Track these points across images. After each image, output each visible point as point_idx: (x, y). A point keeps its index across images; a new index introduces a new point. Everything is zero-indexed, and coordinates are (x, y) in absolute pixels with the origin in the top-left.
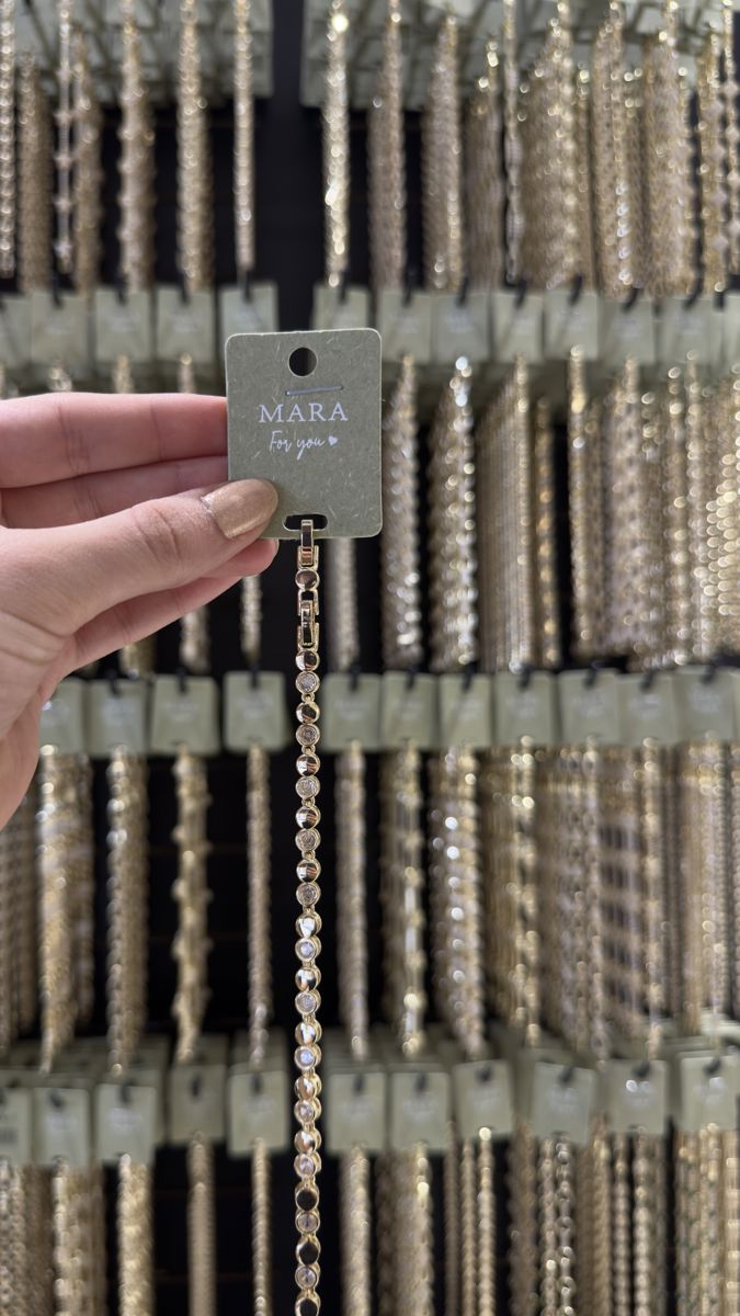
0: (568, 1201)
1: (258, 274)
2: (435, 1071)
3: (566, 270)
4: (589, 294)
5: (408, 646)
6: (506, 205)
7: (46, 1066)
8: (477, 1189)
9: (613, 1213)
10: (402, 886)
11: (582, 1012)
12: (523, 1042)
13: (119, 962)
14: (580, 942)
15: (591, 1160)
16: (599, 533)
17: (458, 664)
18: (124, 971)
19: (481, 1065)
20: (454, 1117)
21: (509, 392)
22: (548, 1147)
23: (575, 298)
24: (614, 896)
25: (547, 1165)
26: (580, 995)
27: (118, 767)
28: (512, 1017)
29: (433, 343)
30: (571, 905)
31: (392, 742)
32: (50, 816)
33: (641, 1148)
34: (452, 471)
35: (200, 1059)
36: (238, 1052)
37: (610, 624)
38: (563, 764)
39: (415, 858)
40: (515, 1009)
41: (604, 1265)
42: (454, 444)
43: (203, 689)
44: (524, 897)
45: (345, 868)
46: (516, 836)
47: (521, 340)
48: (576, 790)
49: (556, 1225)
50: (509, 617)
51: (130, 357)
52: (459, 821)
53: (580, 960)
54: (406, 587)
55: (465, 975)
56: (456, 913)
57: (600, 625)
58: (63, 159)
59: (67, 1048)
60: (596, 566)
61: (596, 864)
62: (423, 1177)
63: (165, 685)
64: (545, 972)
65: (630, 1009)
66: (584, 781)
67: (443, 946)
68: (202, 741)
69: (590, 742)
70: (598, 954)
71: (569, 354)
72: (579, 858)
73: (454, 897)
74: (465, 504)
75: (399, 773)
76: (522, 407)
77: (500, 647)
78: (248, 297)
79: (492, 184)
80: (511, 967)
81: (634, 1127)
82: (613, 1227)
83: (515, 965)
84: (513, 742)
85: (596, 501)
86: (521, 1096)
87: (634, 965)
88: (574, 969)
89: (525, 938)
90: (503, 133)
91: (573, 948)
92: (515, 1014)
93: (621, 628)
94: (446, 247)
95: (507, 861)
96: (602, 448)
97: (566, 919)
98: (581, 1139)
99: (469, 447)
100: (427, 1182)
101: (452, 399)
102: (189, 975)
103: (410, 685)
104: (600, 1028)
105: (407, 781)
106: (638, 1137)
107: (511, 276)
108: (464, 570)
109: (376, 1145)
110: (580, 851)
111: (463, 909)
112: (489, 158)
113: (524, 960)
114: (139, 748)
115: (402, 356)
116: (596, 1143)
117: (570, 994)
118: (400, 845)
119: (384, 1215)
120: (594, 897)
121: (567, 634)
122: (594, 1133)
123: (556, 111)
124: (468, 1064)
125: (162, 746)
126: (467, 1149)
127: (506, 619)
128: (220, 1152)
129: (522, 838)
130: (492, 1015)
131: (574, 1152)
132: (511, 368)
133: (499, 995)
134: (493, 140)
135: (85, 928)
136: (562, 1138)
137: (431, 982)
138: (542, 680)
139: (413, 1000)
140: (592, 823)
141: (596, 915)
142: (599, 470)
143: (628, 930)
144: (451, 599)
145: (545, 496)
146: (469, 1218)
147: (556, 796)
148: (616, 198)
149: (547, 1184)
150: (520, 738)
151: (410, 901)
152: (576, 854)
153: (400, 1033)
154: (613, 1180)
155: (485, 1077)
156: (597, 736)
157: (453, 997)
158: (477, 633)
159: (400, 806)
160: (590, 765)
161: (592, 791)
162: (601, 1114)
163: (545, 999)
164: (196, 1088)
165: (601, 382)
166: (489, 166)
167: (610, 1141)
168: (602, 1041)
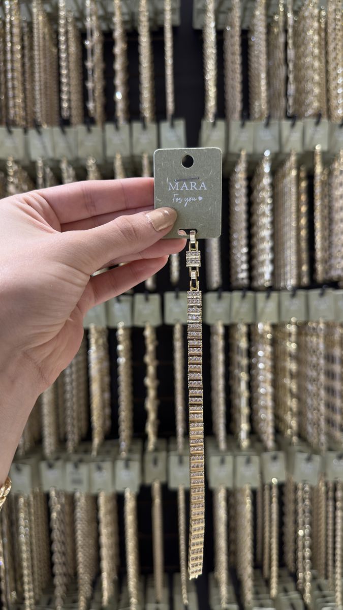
0: (308, 507)
1: (177, 115)
2: (253, 455)
3: (314, 109)
4: (324, 120)
5: (243, 279)
6: (287, 79)
7: (94, 453)
8: (271, 502)
9: (327, 512)
10: (239, 380)
11: (315, 431)
12: (290, 444)
13: (123, 411)
14: (315, 402)
15: (318, 490)
16: (327, 226)
17: (264, 286)
18: (125, 413)
19: (273, 453)
20: (262, 473)
21: (288, 165)
22: (300, 485)
23: (318, 123)
24: (330, 383)
25: (300, 493)
26: (315, 424)
27: (121, 332)
28: (286, 433)
29: (254, 143)
30: (311, 387)
31: (235, 320)
32: (94, 352)
33: (339, 487)
34: (263, 201)
35: (156, 449)
36: (172, 446)
37: (331, 267)
38: (309, 328)
39: (245, 368)
40: (287, 429)
41: (323, 532)
42: (263, 189)
43: (155, 298)
44: (291, 384)
45: (216, 372)
46: (288, 359)
47: (294, 142)
48: (314, 339)
49: (303, 516)
50: (287, 265)
51: (121, 154)
52: (264, 352)
53: (315, 410)
54: (242, 254)
55: (266, 416)
56: (262, 391)
57: (327, 267)
58: (89, 64)
59: (102, 445)
60: (325, 240)
61: (323, 371)
62: (249, 498)
63: (139, 297)
64: (300, 414)
65: (336, 430)
66: (318, 336)
67: (257, 403)
68: (156, 321)
69: (321, 320)
70: (323, 408)
71: (315, 149)
72: (316, 368)
73: (262, 384)
74: (268, 216)
75: (238, 332)
76: (294, 173)
77: (282, 278)
78: (172, 125)
79: (281, 67)
80: (286, 413)
81: (337, 478)
82: (327, 518)
83: (287, 412)
84: (288, 320)
85: (326, 211)
86: (290, 466)
87: (338, 412)
88: (312, 414)
89: (291, 401)
90: (286, 44)
91: (312, 406)
92: (287, 432)
93: (336, 269)
94: (260, 99)
95: (284, 369)
96: (329, 188)
97: (309, 393)
98: (315, 483)
99: (271, 191)
100: (251, 500)
101: (263, 168)
102: (152, 416)
103: (244, 297)
104: (323, 438)
105: (242, 336)
106: (338, 483)
107: (289, 113)
108: (267, 245)
109: (230, 485)
110: (316, 365)
111: (265, 390)
112: (280, 55)
113: (291, 410)
114: (129, 324)
115: (240, 150)
116: (320, 484)
117: (310, 424)
118: (239, 364)
119: (232, 512)
120: (321, 385)
121: (312, 270)
122: (320, 479)
123: (310, 32)
124: (267, 453)
125: (139, 323)
126: (266, 487)
127: (285, 266)
128: (165, 488)
129: (291, 360)
130: (278, 431)
131: (312, 488)
132: (289, 155)
133: (280, 424)
134: (282, 46)
135: (107, 395)
136: (306, 482)
137: (252, 419)
138: (301, 293)
139: (244, 427)
140: (321, 354)
141: (323, 393)
142: (327, 197)
143: (336, 397)
144: (261, 258)
145: (304, 209)
146: (267, 513)
147: (306, 342)
148: (338, 74)
149: (300, 500)
150: (291, 318)
151: (243, 386)
152: (314, 366)
153: (238, 440)
154: (327, 499)
155: (275, 458)
156: (324, 317)
157: (262, 424)
158: (273, 274)
159: (238, 347)
160: (321, 329)
161: (321, 341)
162: (323, 473)
163: (300, 425)
164: (155, 462)
165: (329, 160)
166: (280, 59)
167: (326, 485)
168: (324, 444)
